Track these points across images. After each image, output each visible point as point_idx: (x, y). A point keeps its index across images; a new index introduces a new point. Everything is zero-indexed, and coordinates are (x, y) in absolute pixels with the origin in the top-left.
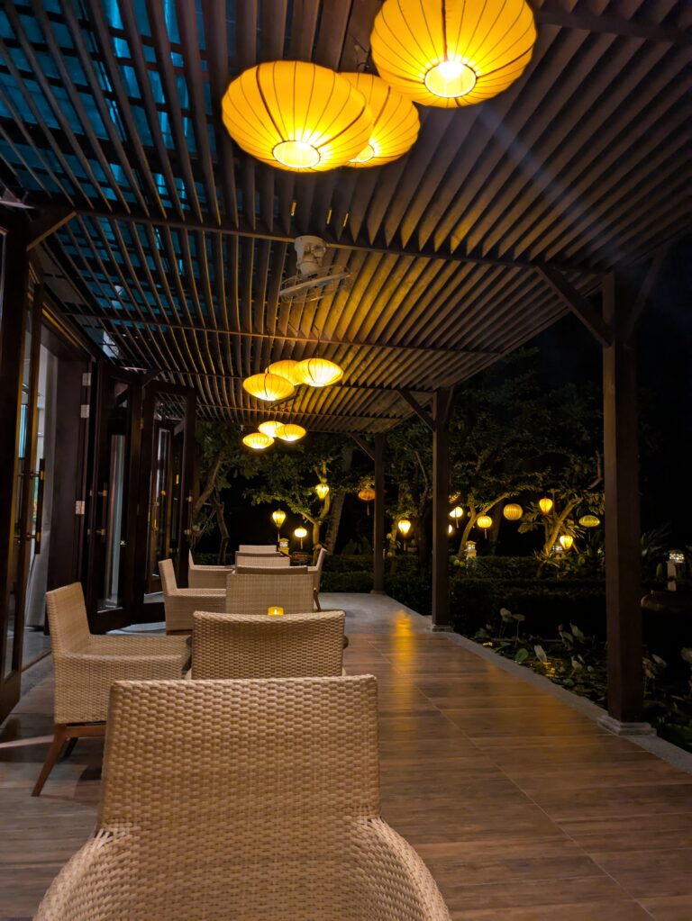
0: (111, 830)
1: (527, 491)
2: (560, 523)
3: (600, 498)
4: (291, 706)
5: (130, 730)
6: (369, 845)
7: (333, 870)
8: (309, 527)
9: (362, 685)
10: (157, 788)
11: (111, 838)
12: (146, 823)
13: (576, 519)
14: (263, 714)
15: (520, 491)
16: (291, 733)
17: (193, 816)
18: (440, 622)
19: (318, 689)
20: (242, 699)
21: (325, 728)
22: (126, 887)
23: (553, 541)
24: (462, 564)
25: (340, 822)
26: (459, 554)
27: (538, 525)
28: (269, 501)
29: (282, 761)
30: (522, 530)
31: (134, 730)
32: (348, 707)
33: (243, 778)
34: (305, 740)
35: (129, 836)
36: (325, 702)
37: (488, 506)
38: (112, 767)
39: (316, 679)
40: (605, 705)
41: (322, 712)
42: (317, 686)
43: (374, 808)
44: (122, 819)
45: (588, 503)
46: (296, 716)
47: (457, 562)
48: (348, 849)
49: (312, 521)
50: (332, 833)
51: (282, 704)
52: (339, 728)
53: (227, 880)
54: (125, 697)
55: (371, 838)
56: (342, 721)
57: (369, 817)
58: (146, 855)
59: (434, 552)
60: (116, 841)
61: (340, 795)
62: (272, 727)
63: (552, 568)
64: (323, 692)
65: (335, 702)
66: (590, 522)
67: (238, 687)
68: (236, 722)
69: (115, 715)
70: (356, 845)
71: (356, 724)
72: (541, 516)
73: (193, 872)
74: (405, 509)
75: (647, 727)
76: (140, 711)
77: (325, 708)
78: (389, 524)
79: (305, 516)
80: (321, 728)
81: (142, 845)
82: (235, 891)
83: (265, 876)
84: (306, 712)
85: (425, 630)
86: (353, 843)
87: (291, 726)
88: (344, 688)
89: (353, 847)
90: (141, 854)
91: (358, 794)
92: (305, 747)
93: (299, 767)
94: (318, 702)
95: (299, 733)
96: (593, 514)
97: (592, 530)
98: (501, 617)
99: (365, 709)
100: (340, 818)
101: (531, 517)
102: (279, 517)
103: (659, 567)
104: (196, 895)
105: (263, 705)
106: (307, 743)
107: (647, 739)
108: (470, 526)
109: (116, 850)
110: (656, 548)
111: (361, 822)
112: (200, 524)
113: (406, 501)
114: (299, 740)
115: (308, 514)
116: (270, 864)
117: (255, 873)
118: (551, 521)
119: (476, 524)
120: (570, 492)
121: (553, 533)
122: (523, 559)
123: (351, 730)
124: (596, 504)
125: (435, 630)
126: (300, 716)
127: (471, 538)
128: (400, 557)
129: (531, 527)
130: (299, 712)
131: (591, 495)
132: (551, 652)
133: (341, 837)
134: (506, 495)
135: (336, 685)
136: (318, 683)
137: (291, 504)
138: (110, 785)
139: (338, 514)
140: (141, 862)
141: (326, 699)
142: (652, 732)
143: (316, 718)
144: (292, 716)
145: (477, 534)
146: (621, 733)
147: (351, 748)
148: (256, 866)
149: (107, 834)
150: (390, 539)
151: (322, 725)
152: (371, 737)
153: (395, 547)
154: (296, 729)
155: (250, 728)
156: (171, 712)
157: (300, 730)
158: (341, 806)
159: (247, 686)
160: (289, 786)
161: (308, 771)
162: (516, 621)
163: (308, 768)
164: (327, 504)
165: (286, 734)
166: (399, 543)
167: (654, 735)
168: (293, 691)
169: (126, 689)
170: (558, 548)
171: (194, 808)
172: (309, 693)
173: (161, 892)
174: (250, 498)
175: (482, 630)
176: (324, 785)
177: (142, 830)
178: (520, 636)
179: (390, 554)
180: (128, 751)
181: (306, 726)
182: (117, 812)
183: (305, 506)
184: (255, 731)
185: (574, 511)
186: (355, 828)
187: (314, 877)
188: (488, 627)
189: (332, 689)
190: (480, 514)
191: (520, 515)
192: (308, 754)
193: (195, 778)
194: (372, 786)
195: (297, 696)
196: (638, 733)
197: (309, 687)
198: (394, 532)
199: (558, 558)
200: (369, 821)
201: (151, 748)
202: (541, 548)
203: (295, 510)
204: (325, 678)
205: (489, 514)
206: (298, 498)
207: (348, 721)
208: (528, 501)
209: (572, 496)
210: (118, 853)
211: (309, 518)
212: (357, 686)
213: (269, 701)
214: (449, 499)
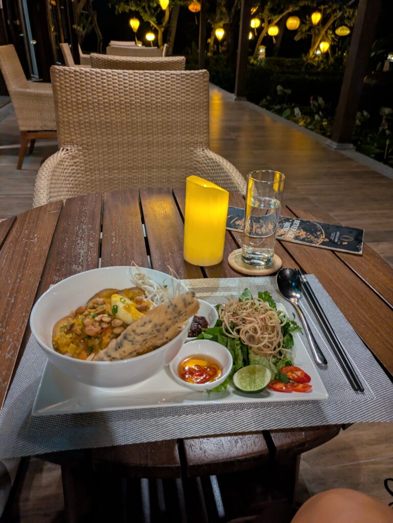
0: (67, 148)
1: (305, 6)
2: (323, 32)
3: (353, 13)
4: (158, 87)
5: (67, 95)
6: (203, 161)
7: (184, 173)
8: (155, 32)
9: (200, 76)
10: (87, 128)
11: (68, 152)
12: (85, 146)
13: (334, 29)
14: (142, 91)
15: (300, 7)
16: (159, 102)
17: (109, 144)
18: (240, 95)
19: (174, 78)
20: (130, 81)
21: (179, 101)
22: (80, 175)
23: (316, 47)
24: (255, 62)
25: (188, 150)
26: (254, 56)
27: (308, 35)
28: (127, 11)
29: (155, 118)
30: (297, 38)
31: (69, 95)
32: (192, 89)
33: (134, 126)
34: (167, 106)
35: (77, 152)
36: (178, 85)
37: (277, 19)
38: (61, 116)
39: (173, 72)
40: (330, 137)
41: (177, 91)
42: (173, 76)
43: (206, 144)
44: (72, 143)
45: (344, 17)
46: (162, 93)
47: (252, 61)
48: (192, 164)
49: (157, 28)
50: (183, 156)
51: (153, 85)
52: (187, 100)
53: (130, 176)
54: (60, 76)
55: (204, 157)
56: (188, 97)
57: (203, 148)
58: (88, 162)
59: (239, 51)
60: (70, 153)
61: (188, 137)
62: (148, 99)
63: (312, 66)
64: (177, 79)
65: (184, 85)
66: (343, 31)
67: (126, 74)
68: (127, 95)
69: (57, 86)
70: (196, 161)
71: (196, 98)
72: (312, 27)
73: (113, 171)
74: (221, 20)
75: (351, 146)
76: (71, 85)
77: (178, 89)
78: (210, 31)
79: (152, 23)
80: (177, 100)
81: (85, 157)
82: (135, 181)
83: (150, 175)
84: (167, 91)
85: (230, 100)
86: (194, 161)
87: (159, 99)
88: (189, 77)
89: (195, 162)
90: (85, 160)
91: (197, 137)
92: (168, 110)
93: (165, 122)
94: (174, 85)
95: (164, 102)
96: (346, 25)
97: (343, 38)
98: (277, 91)
99: (202, 90)
100: (188, 148)
101: (305, 28)
102: (135, 24)
103: (379, 64)
104: (116, 182)
105: (142, 85)
106: (169, 108)
107: (350, 152)
108: (263, 34)
109: (71, 157)
110: (381, 51)
111: (199, 150)
112: (82, 25)
113: (222, 13)
114: (164, 106)
115: (155, 23)
116: (153, 170)
117: (144, 174)
118: (317, 31)
119: (267, 33)
120: (334, 7)
121: (317, 40)
122: (294, 59)
123: (193, 102)
124: (350, 17)
125: (236, 100)
126: (164, 93)
127: (263, 44)
128: (215, 57)
129: (303, 36)
130: (163, 91)
131: (348, 10)
132: (304, 113)
133: (188, 158)
134: (290, 10)
135: (184, 75)
136: (174, 74)
137: (142, 14)
138: (62, 125)
139: (174, 24)
140: (85, 164)
141: (179, 83)
142: (353, 149)
143: (173, 95)
144: (159, 93)
145: (268, 40)
146: (336, 149)
147: (194, 112)
148: (144, 170)
149: (65, 150)
150: (209, 44)
151: (177, 98)
152: (205, 106)
153: (212, 49)
154: (162, 100)
155: (136, 99)
156: (89, 86)
157: (164, 101)
158: (188, 142)
159: (132, 74)
160: (160, 131)
161: (170, 124)
162: (285, 94)
163: (170, 122)
164: (167, 14)
165: (157, 103)
166: (215, 46)
167: (354, 150)
168: (159, 78)
169: (60, 71)
170: (318, 52)
171: (109, 140)
172: (169, 80)
173: (98, 179)
174: (114, 8)
175: (264, 100)
176: (179, 131)
177: (83, 149)
178: (287, 104)
179: (209, 54)
180: (68, 107)
181: (167, 99)
182: (68, 139)
183: (152, 15)
184: (139, 101)
185: (334, 24)
186: (195, 153)
187: (174, 176)
188: (268, 98)
189: (182, 77)
190: (271, 25)
191: (298, 26)
192: (170, 114)
193: (108, 124)
194: (205, 133)
195: (161, 81)
196: (345, 149)
197: (169, 76)
198: (213, 38)
199: (317, 59)
200: (203, 150)
201: (80, 106)
202: (307, 52)
203: (146, 18)
204: (178, 71)
205: (278, 24)
206: (147, 9)
207: (192, 97)
208: (304, 15)
209: (335, 11)
210: (73, 159)
211: (155, 26)
212: (197, 76)
213: (145, 83)
214: (251, 12)
